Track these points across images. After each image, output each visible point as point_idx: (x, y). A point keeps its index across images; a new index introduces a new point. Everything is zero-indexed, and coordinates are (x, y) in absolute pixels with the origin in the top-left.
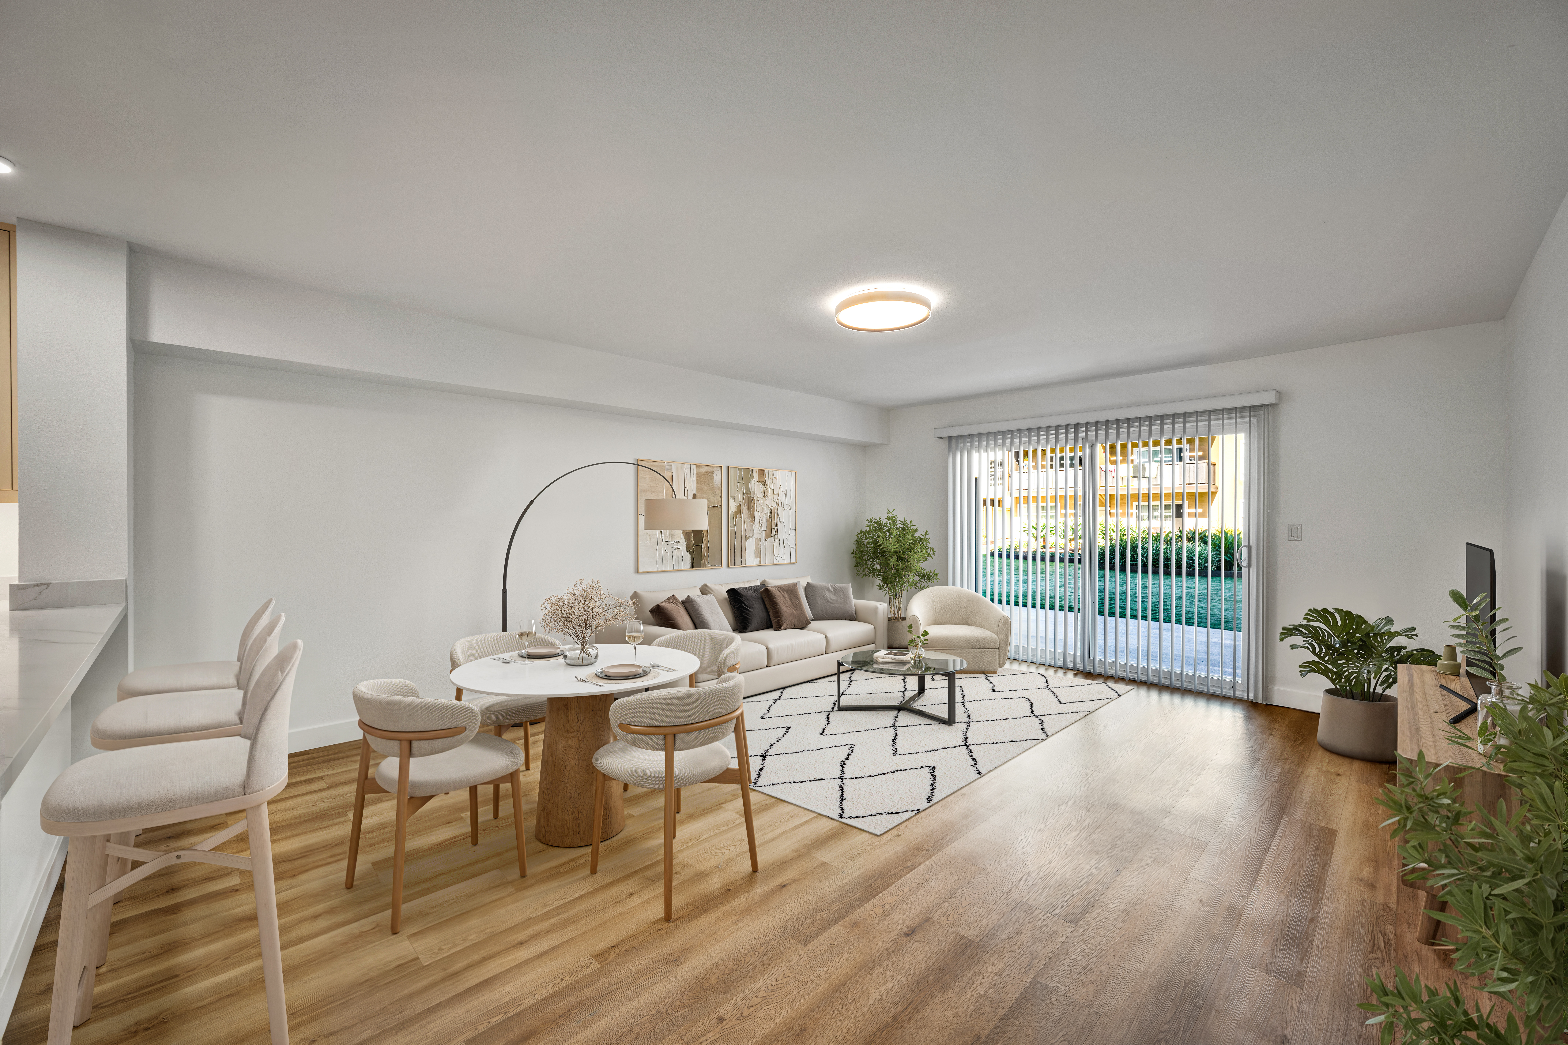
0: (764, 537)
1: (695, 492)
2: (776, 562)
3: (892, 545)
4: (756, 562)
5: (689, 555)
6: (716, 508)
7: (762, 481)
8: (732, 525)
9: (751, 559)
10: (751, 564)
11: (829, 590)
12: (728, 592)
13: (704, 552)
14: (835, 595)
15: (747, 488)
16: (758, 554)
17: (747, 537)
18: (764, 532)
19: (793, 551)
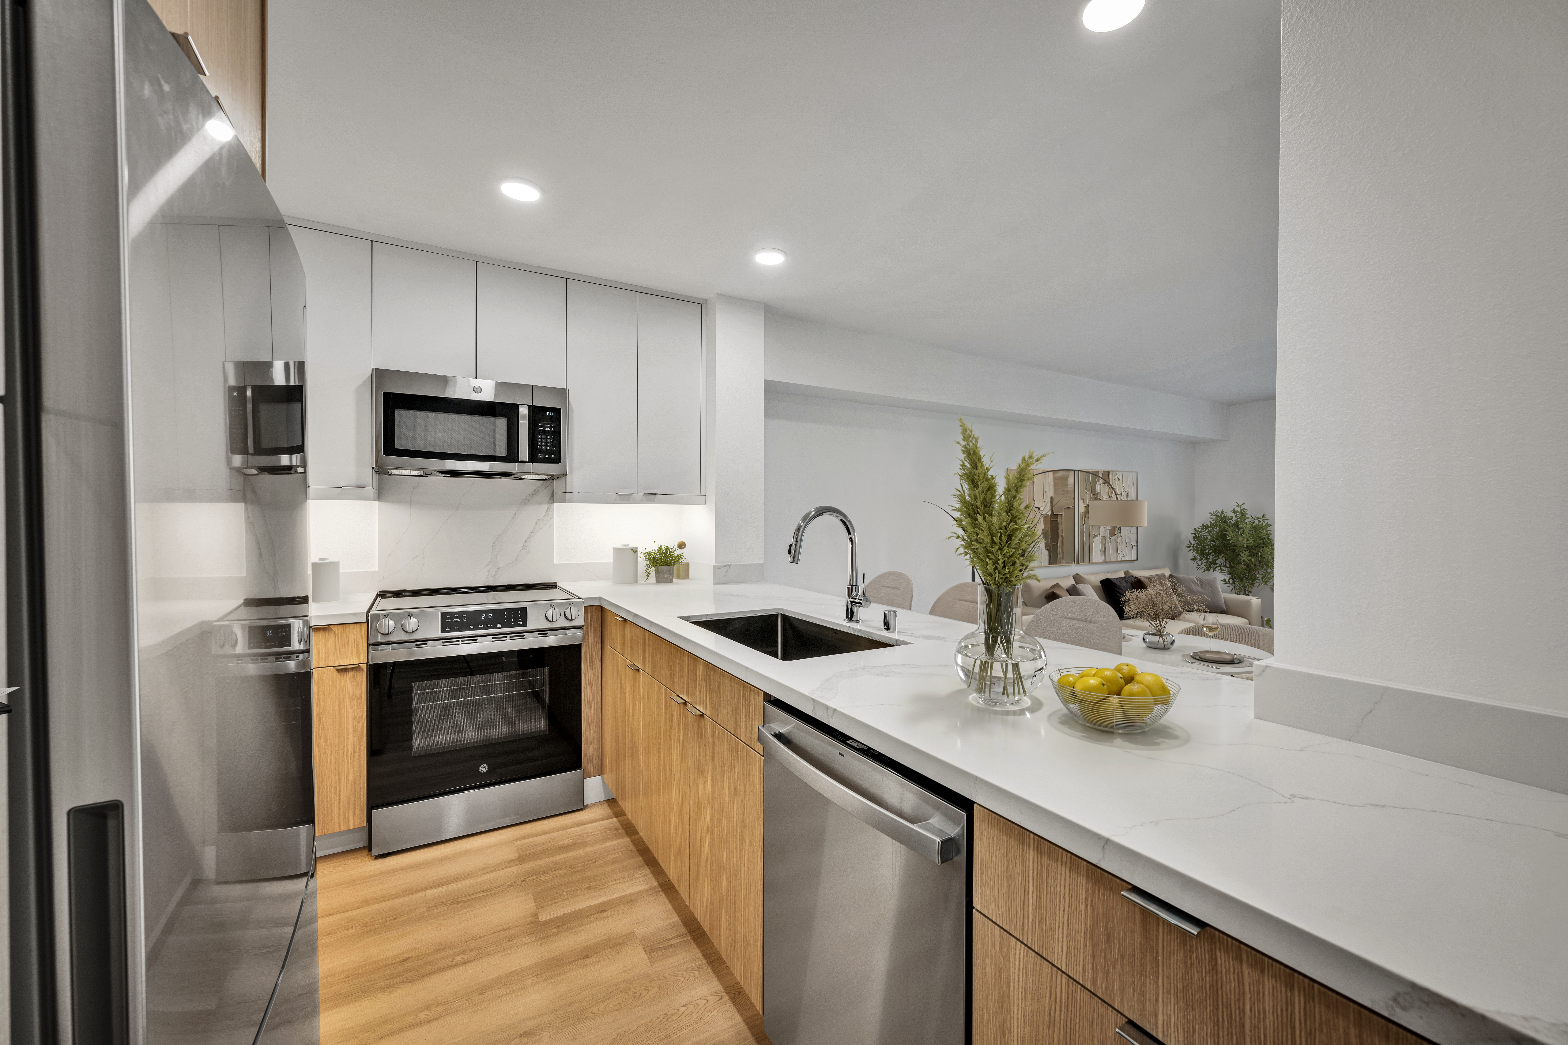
0: (1108, 535)
1: (1052, 495)
2: (1119, 559)
3: (1245, 540)
4: (1101, 559)
5: (1047, 552)
6: (1070, 509)
7: (1107, 482)
8: (1082, 524)
9: (1097, 556)
10: (1097, 561)
11: (1195, 583)
12: (1102, 582)
13: (1059, 550)
14: (1202, 588)
15: (1094, 489)
16: (1104, 552)
17: (1095, 536)
18: (1108, 531)
19: (1135, 549)
